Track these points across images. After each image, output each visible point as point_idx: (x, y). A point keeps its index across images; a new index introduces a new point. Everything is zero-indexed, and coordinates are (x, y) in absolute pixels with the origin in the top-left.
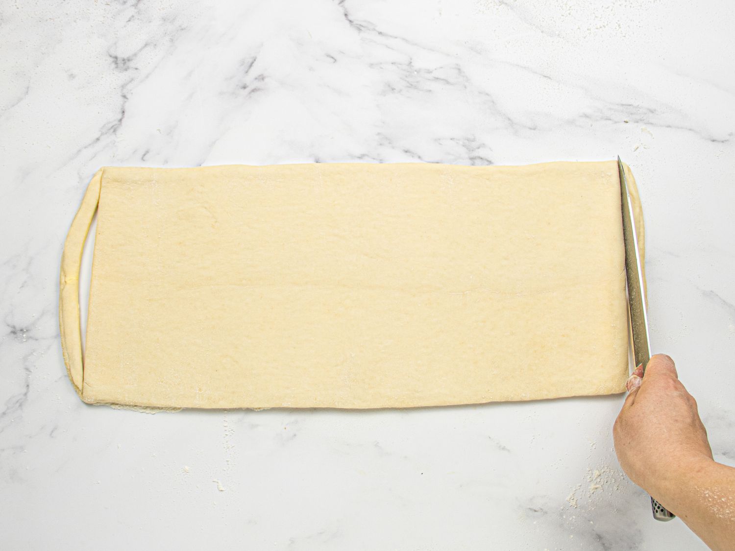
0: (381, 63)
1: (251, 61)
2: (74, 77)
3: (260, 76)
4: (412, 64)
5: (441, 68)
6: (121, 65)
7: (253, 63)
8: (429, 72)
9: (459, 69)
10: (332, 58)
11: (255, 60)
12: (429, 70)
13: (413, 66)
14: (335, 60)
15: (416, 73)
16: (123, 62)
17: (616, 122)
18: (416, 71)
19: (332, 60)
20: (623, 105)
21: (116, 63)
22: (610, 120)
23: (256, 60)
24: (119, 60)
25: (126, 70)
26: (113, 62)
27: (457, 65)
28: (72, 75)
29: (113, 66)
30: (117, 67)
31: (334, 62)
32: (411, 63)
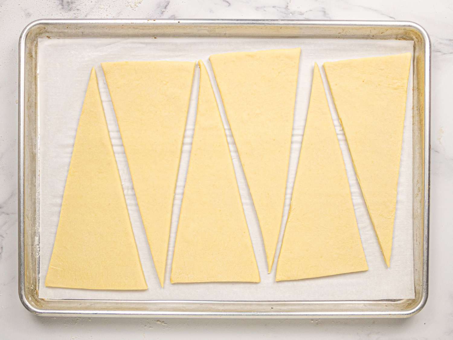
0: (265, 7)
1: (166, 4)
2: (30, 16)
3: (172, 16)
4: (289, 8)
5: (311, 11)
6: (66, 7)
7: (167, 6)
8: (302, 14)
9: (325, 12)
10: (228, 2)
11: (168, 4)
12: (301, 12)
13: (289, 9)
14: (230, 4)
15: (291, 14)
16: (67, 4)
17: (444, 54)
18: (291, 13)
19: (227, 4)
20: (450, 40)
21: (63, 5)
22: (440, 52)
23: (170, 3)
24: (64, 2)
25: (70, 10)
26: (60, 4)
27: (323, 8)
28: (28, 13)
29: (60, 7)
30: (63, 8)
31: (229, 6)
32: (287, 6)
